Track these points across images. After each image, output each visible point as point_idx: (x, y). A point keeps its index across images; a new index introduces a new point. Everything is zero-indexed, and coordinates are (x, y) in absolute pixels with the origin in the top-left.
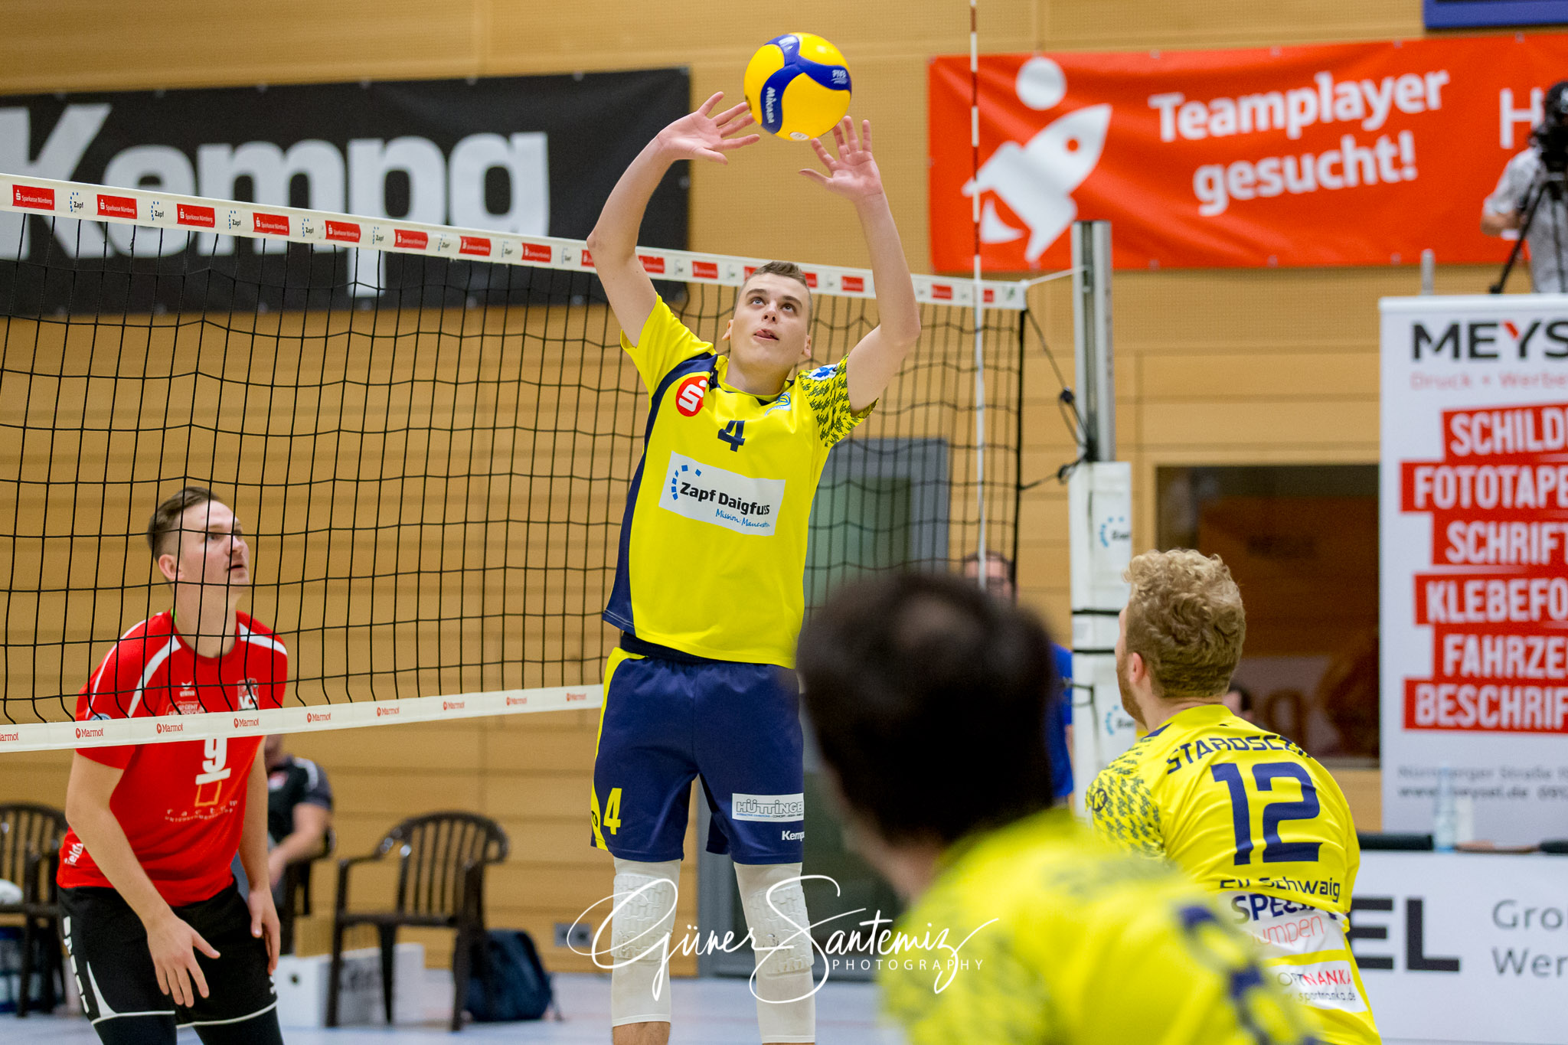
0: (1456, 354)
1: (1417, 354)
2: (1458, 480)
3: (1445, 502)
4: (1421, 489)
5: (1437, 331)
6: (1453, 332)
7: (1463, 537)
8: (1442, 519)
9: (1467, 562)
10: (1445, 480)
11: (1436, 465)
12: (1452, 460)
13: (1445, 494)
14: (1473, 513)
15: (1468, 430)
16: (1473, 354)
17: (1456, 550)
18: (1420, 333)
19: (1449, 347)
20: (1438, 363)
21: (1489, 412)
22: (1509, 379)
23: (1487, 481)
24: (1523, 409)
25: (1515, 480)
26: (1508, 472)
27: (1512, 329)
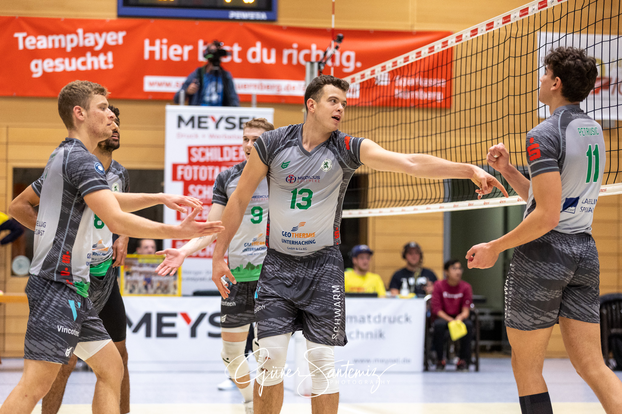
0: (193, 126)
1: (179, 126)
2: (193, 171)
3: (188, 178)
4: (179, 173)
5: (186, 118)
6: (192, 119)
7: (194, 190)
8: (187, 184)
10: (188, 171)
11: (185, 165)
12: (191, 163)
13: (188, 175)
14: (198, 182)
15: (197, 153)
16: (199, 127)
17: (192, 194)
18: (180, 119)
19: (190, 124)
20: (187, 129)
21: (205, 147)
22: (212, 136)
23: (203, 171)
24: (217, 147)
25: (213, 171)
26: (211, 168)
27: (213, 119)
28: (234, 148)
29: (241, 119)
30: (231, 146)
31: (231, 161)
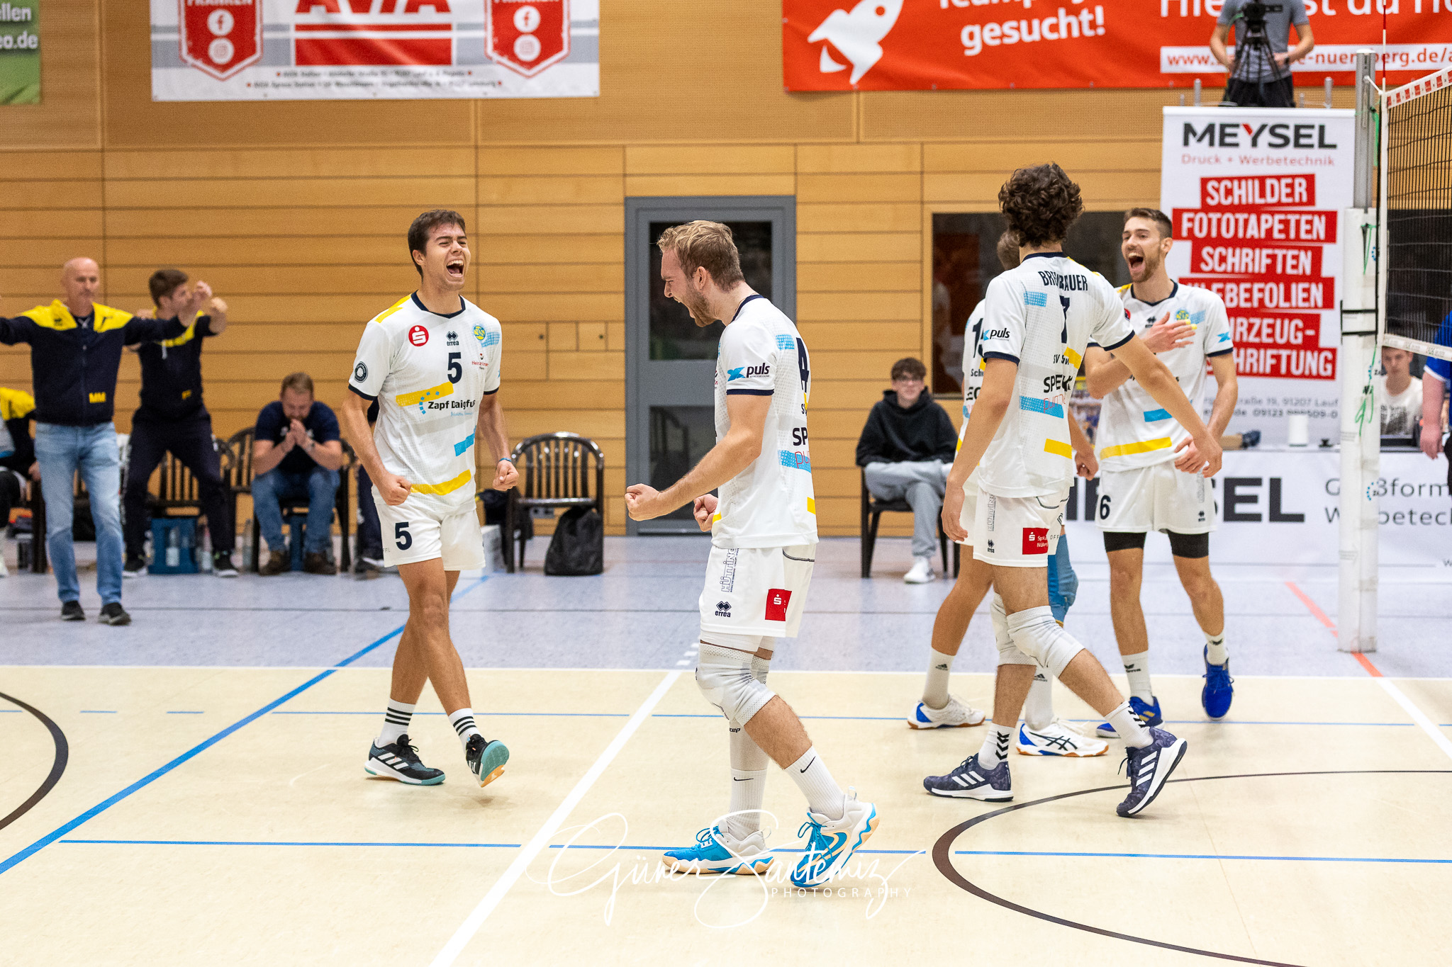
0: (1212, 143)
1: (1186, 143)
2: (1210, 221)
3: (1200, 234)
4: (1186, 225)
5: (1200, 129)
6: (1210, 129)
7: (1212, 256)
8: (1198, 245)
9: (1213, 271)
10: (1201, 220)
11: (1196, 211)
12: (1206, 208)
13: (1201, 230)
14: (1219, 242)
15: (1217, 190)
16: (1222, 144)
17: (1207, 264)
18: (1189, 129)
19: (1207, 138)
20: (1199, 148)
21: (1231, 179)
22: (1245, 160)
23: (1228, 220)
24: (1253, 178)
25: (1246, 221)
26: (1241, 217)
27: (1247, 128)
28: (1284, 181)
29: (1298, 128)
30: (1279, 178)
31: (1279, 204)
